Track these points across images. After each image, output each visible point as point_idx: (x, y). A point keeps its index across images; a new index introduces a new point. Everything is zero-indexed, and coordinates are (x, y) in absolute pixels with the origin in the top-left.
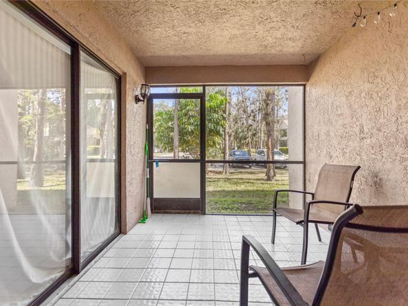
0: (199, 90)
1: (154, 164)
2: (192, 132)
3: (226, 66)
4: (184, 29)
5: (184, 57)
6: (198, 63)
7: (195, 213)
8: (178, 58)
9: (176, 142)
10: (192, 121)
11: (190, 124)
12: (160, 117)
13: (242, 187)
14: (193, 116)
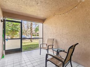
0: (21, 21)
1: (6, 40)
2: (10, 30)
3: (28, 16)
4: (21, 6)
5: (18, 12)
6: (21, 14)
7: (19, 52)
8: (16, 12)
13: (26, 44)
14: (10, 26)
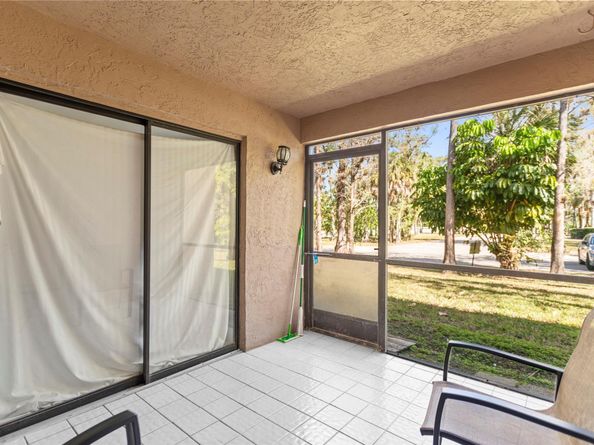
2: (479, 200)
9: (450, 219)
10: (479, 181)
11: (474, 187)
12: (424, 179)
